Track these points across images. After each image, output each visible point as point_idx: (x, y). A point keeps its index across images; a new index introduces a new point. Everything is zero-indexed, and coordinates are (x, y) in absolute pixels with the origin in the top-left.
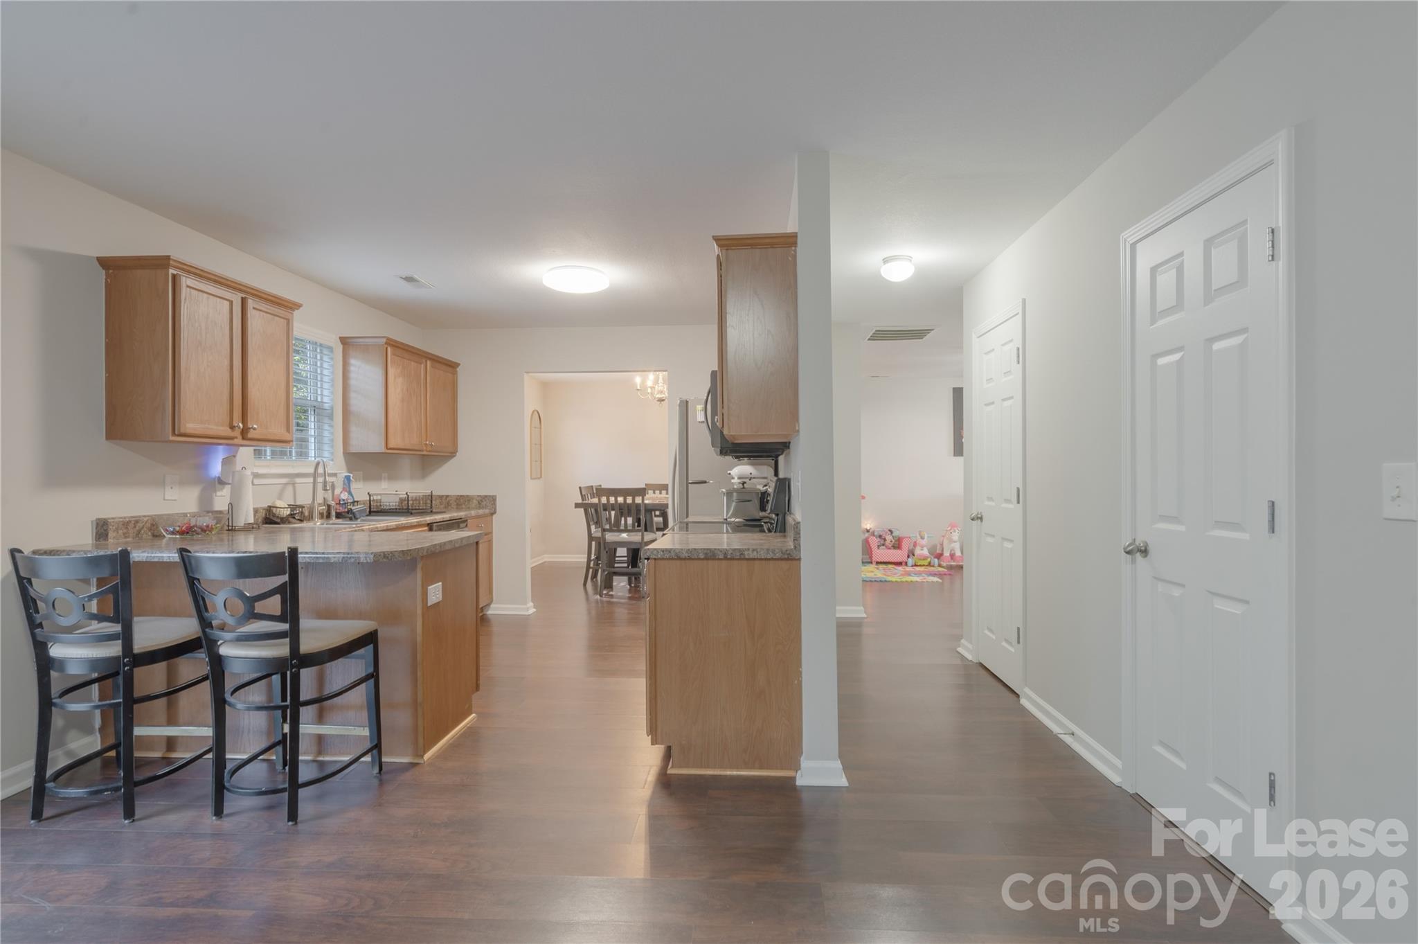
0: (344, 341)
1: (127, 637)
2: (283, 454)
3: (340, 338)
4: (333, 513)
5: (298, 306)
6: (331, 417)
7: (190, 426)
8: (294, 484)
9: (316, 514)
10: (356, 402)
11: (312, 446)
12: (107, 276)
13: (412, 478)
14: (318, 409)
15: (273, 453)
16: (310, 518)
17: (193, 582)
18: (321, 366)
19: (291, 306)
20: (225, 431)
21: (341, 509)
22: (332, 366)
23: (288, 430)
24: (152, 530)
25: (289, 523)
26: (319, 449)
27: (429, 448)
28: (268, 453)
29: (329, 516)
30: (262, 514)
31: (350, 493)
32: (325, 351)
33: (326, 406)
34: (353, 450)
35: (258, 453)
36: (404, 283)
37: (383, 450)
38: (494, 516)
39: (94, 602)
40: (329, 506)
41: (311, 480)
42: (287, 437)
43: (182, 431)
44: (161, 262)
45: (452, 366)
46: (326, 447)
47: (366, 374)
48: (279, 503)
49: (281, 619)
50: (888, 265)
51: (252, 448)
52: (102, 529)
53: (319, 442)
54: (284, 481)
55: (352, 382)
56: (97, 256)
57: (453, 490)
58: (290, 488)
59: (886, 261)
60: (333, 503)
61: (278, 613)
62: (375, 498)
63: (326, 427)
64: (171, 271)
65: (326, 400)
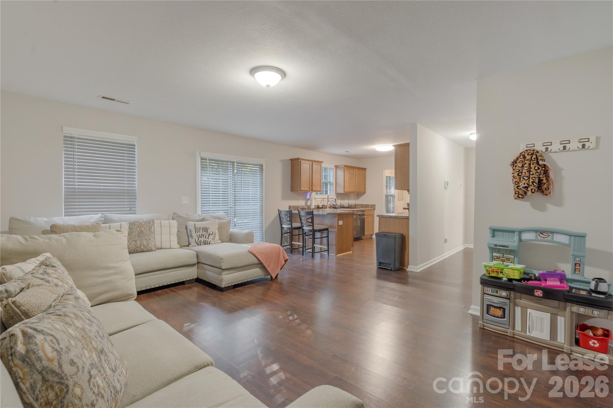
0: (336, 166)
1: (291, 225)
2: (322, 193)
3: (335, 166)
4: (332, 207)
5: (322, 162)
6: (333, 185)
7: (303, 189)
8: (324, 200)
9: (328, 207)
10: (338, 181)
11: (329, 192)
12: (291, 162)
13: (354, 199)
14: (330, 183)
15: (320, 193)
16: (327, 208)
17: (300, 216)
18: (331, 173)
19: (321, 162)
20: (308, 189)
21: (334, 206)
22: (333, 173)
23: (320, 189)
24: (296, 208)
25: (322, 209)
26: (330, 192)
27: (356, 192)
28: (319, 193)
29: (331, 208)
30: (316, 207)
31: (336, 203)
32: (332, 169)
33: (332, 182)
34: (338, 193)
35: (317, 194)
36: (346, 152)
37: (343, 192)
38: (375, 210)
39: (288, 218)
40: (331, 206)
41: (327, 199)
42: (320, 190)
43: (301, 190)
44: (298, 159)
45: (365, 169)
46: (332, 192)
47: (340, 173)
48: (320, 204)
49: (311, 223)
50: (471, 136)
51: (315, 193)
52: (290, 207)
53: (330, 191)
54: (322, 199)
55: (338, 176)
56: (290, 158)
57: (365, 203)
58: (323, 201)
59: (471, 134)
60: (332, 205)
61: (311, 222)
62: (342, 204)
63: (332, 187)
64: (300, 160)
65: (332, 181)
